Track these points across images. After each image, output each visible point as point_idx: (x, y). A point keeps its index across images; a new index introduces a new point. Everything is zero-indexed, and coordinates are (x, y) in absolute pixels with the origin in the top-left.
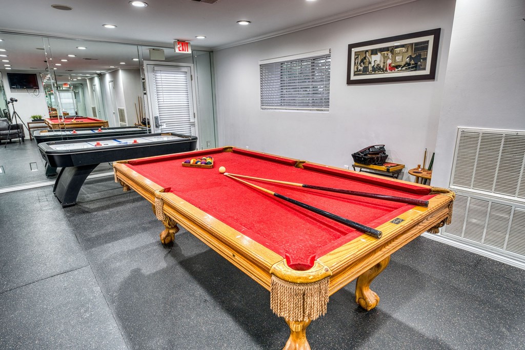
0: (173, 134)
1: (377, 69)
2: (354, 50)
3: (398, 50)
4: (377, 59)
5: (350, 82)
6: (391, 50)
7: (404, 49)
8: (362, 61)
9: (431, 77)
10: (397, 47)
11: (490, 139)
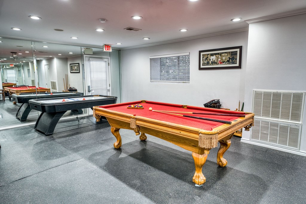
0: (100, 96)
2: (202, 54)
3: (223, 54)
4: (213, 58)
5: (200, 69)
6: (220, 54)
7: (226, 54)
8: (206, 59)
9: (240, 67)
10: (223, 53)
11: (267, 95)
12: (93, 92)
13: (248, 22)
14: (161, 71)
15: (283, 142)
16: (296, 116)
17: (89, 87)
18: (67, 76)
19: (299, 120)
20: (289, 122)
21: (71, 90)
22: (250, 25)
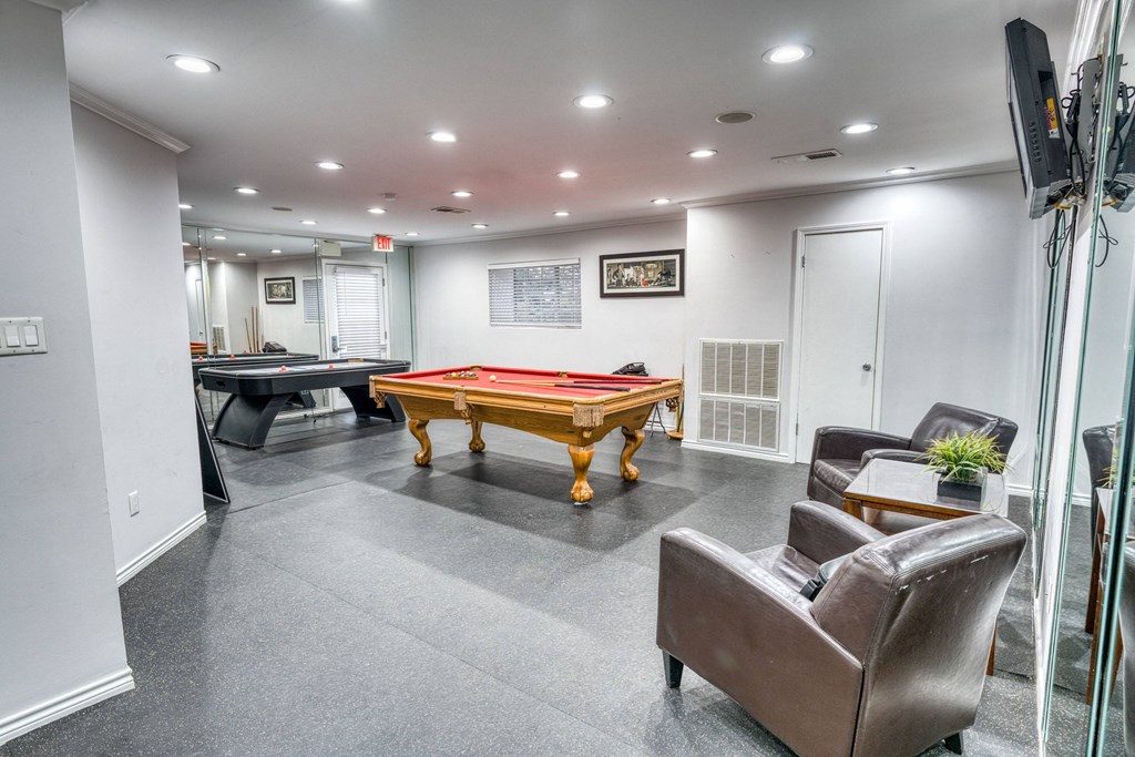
0: (365, 360)
1: (631, 283)
2: (606, 262)
3: (649, 265)
4: (629, 273)
5: (603, 296)
6: (643, 264)
7: (655, 266)
8: (615, 274)
9: (681, 293)
10: (648, 262)
11: (723, 348)
12: (344, 353)
13: (686, 206)
14: (517, 298)
15: (752, 440)
16: (771, 389)
17: (334, 339)
18: (255, 313)
19: (775, 396)
20: (759, 400)
21: (269, 349)
22: (689, 211)
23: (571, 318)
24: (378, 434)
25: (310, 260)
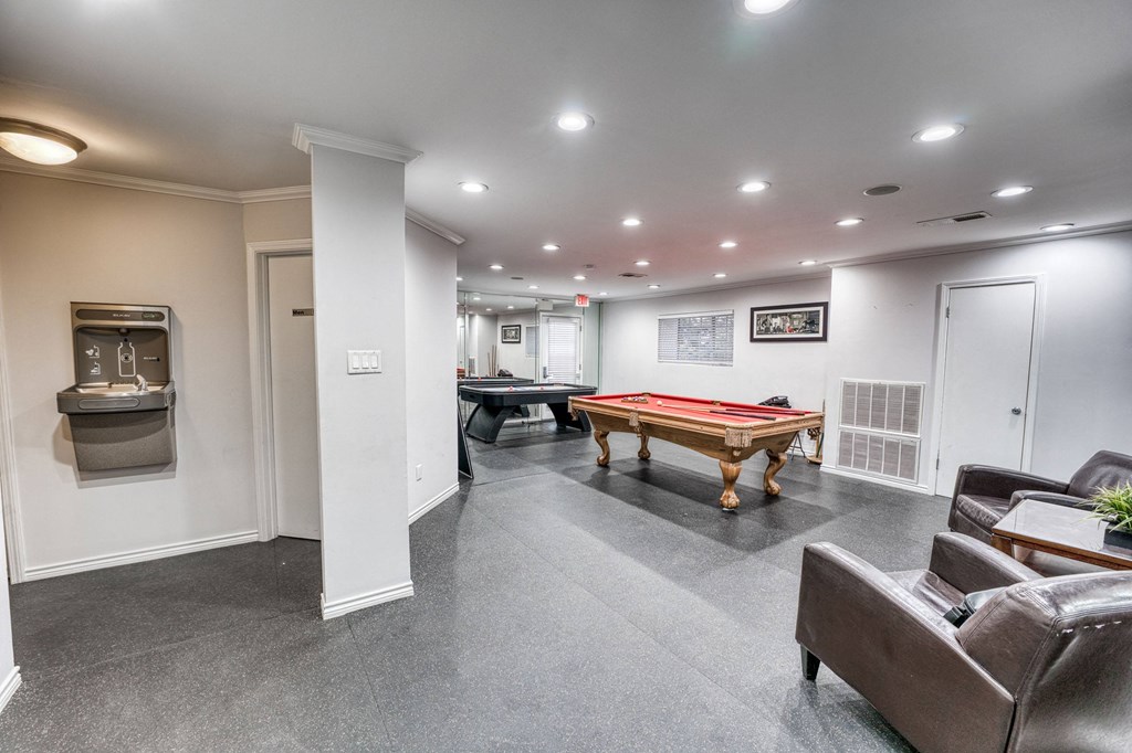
0: (565, 385)
1: (777, 330)
2: (756, 313)
3: (795, 316)
4: (777, 322)
5: (753, 340)
6: (790, 315)
7: (800, 316)
8: (764, 322)
9: (824, 339)
10: (793, 313)
11: (863, 388)
12: (551, 379)
13: (831, 266)
14: (680, 342)
15: (891, 471)
16: (911, 426)
17: (545, 369)
18: (494, 349)
19: (915, 431)
20: (900, 435)
21: (502, 374)
22: (833, 271)
23: (725, 358)
24: (572, 439)
25: (531, 313)
